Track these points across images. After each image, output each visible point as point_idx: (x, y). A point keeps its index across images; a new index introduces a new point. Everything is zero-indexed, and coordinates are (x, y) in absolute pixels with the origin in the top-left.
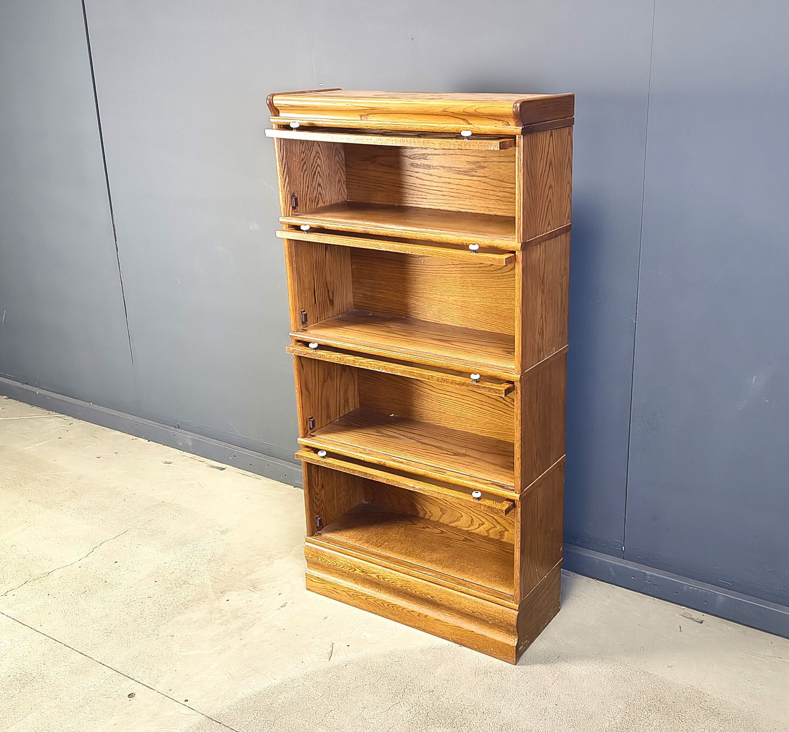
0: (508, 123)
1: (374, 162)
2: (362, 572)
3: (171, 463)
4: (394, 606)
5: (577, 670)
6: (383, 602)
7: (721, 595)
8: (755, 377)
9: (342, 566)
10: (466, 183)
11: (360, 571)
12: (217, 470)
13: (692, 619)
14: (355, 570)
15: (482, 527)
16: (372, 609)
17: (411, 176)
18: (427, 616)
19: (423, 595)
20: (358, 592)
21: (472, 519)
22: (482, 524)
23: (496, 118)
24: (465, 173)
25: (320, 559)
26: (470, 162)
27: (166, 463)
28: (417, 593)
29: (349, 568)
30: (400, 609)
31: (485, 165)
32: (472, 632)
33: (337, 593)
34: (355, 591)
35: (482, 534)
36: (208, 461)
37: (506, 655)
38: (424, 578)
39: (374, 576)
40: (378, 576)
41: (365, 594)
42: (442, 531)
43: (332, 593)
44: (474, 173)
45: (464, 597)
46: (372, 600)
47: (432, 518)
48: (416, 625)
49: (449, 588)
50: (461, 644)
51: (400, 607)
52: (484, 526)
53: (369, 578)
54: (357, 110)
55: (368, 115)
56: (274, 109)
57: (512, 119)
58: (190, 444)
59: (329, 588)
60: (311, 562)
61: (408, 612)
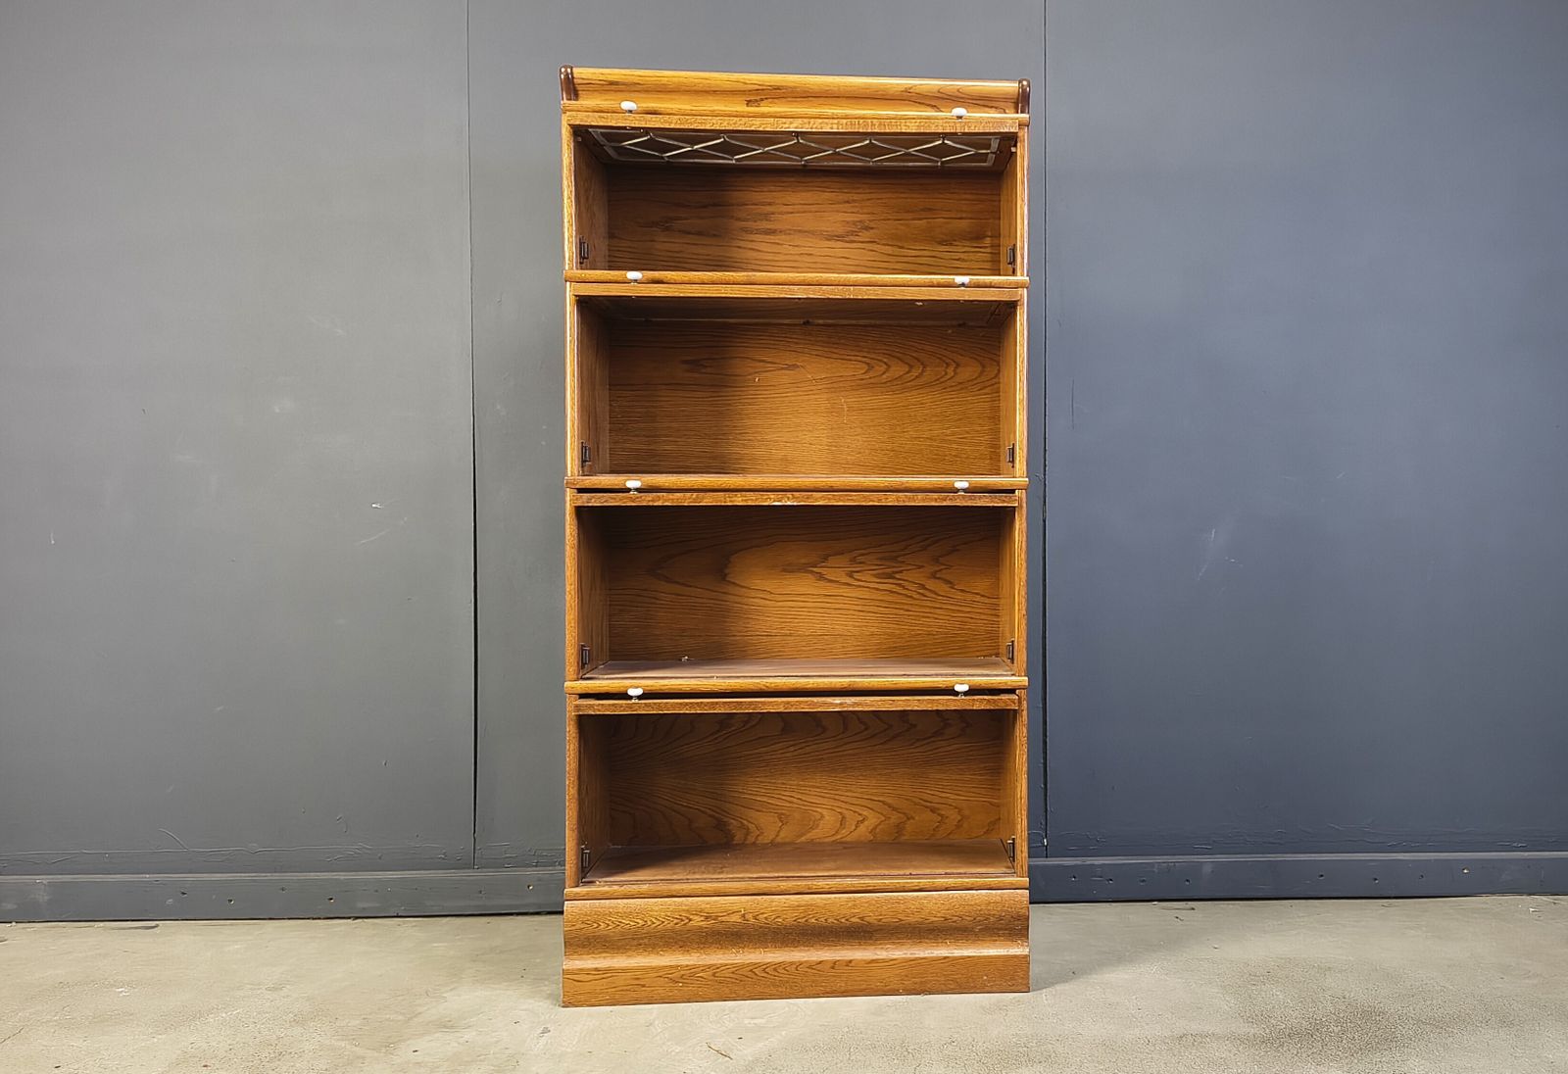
0: (1004, 110)
2: (707, 917)
4: (777, 966)
6: (753, 967)
8: (1214, 531)
9: (658, 923)
11: (702, 918)
14: (690, 920)
15: (862, 828)
16: (727, 991)
17: (739, 247)
18: (850, 961)
19: (843, 920)
20: (695, 967)
21: (844, 818)
22: (862, 821)
23: (986, 103)
25: (604, 924)
26: (848, 222)
28: (830, 921)
29: (676, 921)
30: (791, 969)
32: (945, 958)
33: (644, 986)
34: (687, 966)
35: (863, 839)
37: (1012, 979)
39: (736, 918)
40: (743, 916)
41: (710, 966)
43: (636, 991)
44: (852, 238)
45: (925, 897)
46: (727, 973)
47: (760, 840)
48: (828, 990)
49: (891, 891)
51: (792, 963)
52: (866, 823)
53: (720, 927)
54: (743, 92)
55: (762, 100)
56: (571, 88)
57: (1013, 105)
58: (43, 897)
59: (622, 983)
60: (576, 942)
61: (811, 967)
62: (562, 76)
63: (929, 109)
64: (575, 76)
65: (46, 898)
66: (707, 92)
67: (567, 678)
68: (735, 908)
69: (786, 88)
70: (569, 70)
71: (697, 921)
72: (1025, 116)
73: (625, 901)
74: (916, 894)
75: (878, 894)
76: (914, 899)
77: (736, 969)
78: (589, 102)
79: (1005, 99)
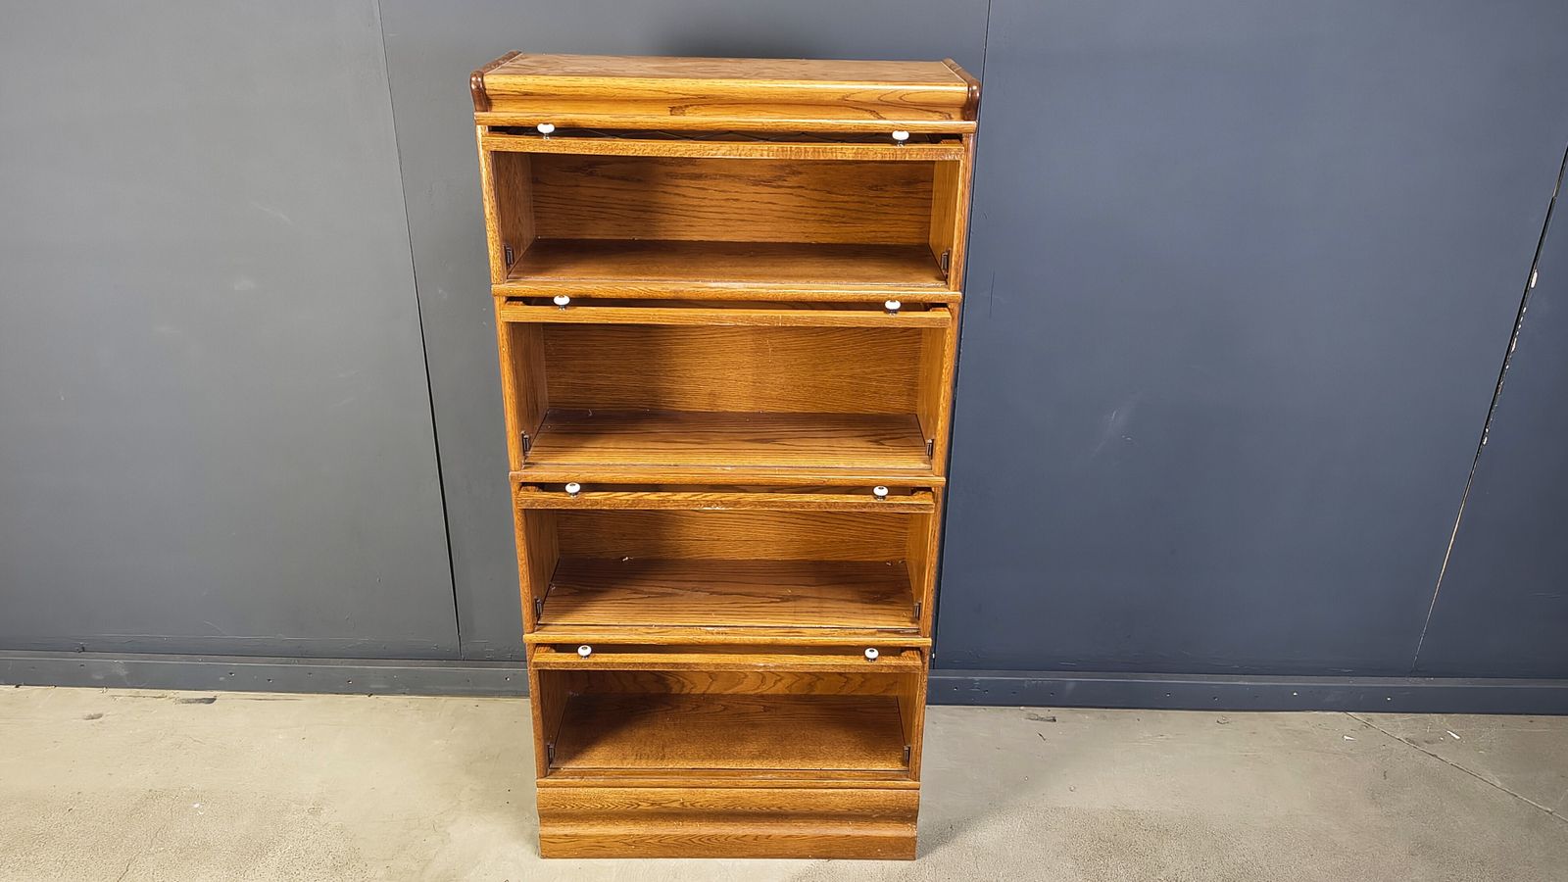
0: (950, 115)
1: (591, 174)
2: (652, 804)
3: (100, 716)
4: (711, 837)
5: (986, 835)
6: (691, 838)
7: (1071, 681)
8: (1115, 413)
9: (613, 807)
10: (766, 198)
11: (648, 806)
12: (202, 704)
13: (1042, 719)
14: (639, 805)
15: (780, 685)
16: (670, 851)
17: (666, 193)
18: (769, 836)
19: (764, 809)
20: (643, 836)
21: (764, 677)
22: (780, 680)
24: (767, 183)
25: (569, 807)
26: (776, 166)
27: (93, 719)
28: (754, 809)
29: (627, 806)
30: (723, 839)
31: (800, 169)
32: (847, 836)
33: (605, 847)
34: (638, 836)
35: (780, 693)
36: (170, 693)
37: (902, 851)
38: (762, 785)
39: (675, 805)
40: (682, 803)
41: (656, 836)
42: (723, 705)
43: (598, 850)
44: (780, 183)
45: (832, 794)
46: (669, 841)
47: (694, 692)
48: (751, 854)
49: (805, 788)
50: (829, 858)
51: (722, 836)
52: (783, 681)
53: (665, 810)
54: (667, 101)
55: (687, 106)
56: (484, 99)
57: (960, 110)
58: (123, 672)
59: (586, 844)
60: (548, 815)
61: (736, 839)
62: (473, 87)
63: (868, 116)
64: (487, 87)
65: (126, 673)
66: (629, 101)
67: (525, 631)
68: (674, 798)
69: (713, 97)
70: (479, 79)
71: (644, 806)
72: (973, 124)
73: (586, 789)
74: (825, 791)
75: (793, 790)
76: (823, 795)
77: (678, 838)
78: (503, 114)
79: (951, 105)
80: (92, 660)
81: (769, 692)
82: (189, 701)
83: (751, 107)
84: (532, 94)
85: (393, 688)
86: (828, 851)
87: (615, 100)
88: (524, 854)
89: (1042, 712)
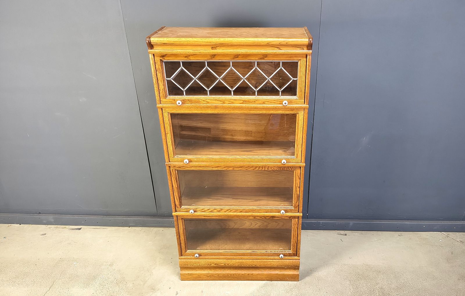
0: (303, 48)
2: (215, 264)
3: (45, 234)
4: (234, 274)
5: (322, 273)
6: (228, 274)
7: (351, 223)
8: (365, 138)
9: (203, 265)
12: (77, 230)
13: (342, 235)
16: (222, 278)
18: (253, 274)
19: (250, 266)
20: (213, 274)
22: (257, 224)
23: (297, 46)
25: (189, 265)
27: (43, 235)
29: (207, 265)
32: (277, 274)
34: (211, 274)
36: (67, 227)
37: (294, 279)
38: (250, 258)
39: (222, 264)
40: (225, 264)
41: (217, 274)
42: (239, 232)
43: (199, 278)
46: (221, 275)
47: (229, 228)
48: (247, 279)
50: (271, 280)
51: (237, 274)
53: (219, 266)
54: (210, 45)
55: (217, 47)
56: (151, 46)
57: (306, 47)
59: (195, 276)
60: (183, 268)
61: (242, 275)
62: (147, 42)
63: (276, 49)
64: (151, 42)
65: (53, 220)
66: (198, 45)
67: (173, 212)
68: (222, 262)
69: (225, 44)
70: (149, 39)
71: (213, 265)
72: (311, 51)
74: (270, 260)
75: (260, 260)
76: (269, 261)
77: (224, 274)
78: (157, 50)
79: (303, 45)
80: (43, 217)
81: (253, 228)
82: (73, 229)
83: (238, 47)
84: (166, 44)
85: (137, 224)
86: (271, 278)
87: (193, 45)
88: (176, 279)
89: (342, 232)
